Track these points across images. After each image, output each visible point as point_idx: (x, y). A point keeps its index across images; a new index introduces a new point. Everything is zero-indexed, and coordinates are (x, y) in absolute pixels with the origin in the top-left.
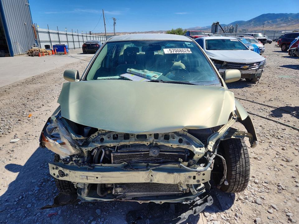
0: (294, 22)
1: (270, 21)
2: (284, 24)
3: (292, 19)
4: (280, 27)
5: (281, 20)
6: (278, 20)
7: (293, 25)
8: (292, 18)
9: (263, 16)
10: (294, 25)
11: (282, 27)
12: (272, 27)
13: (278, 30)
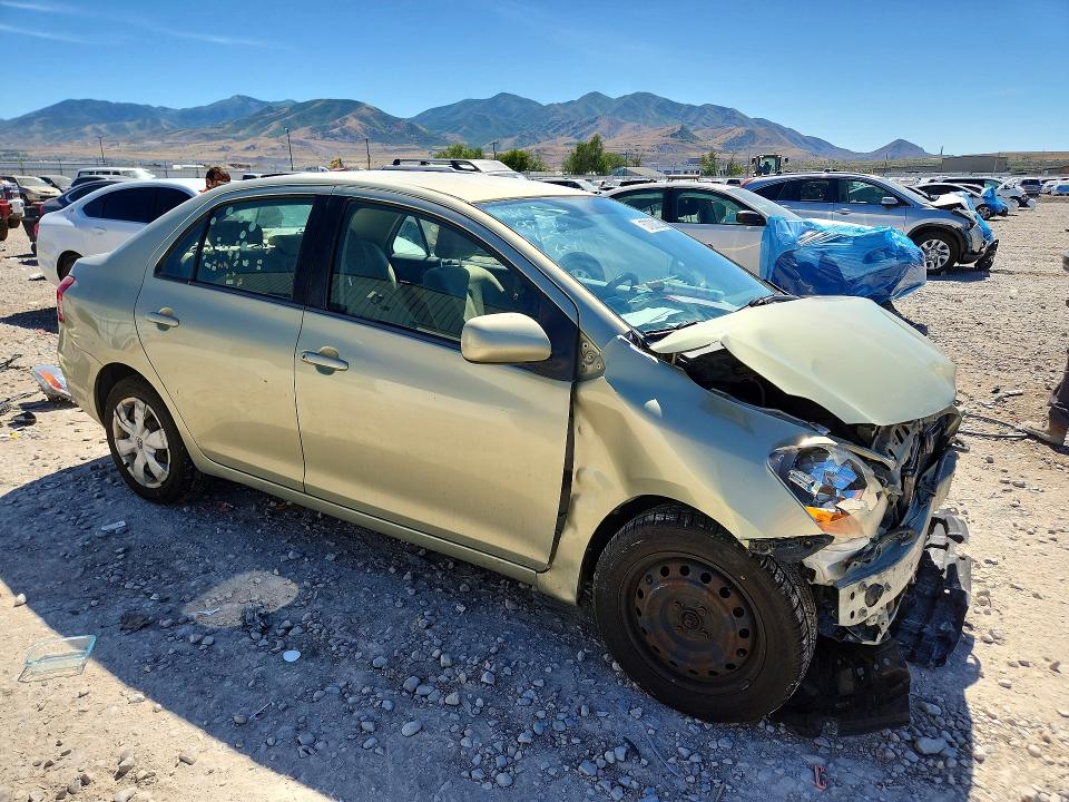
0: (184, 134)
1: (102, 127)
2: (152, 139)
3: (173, 128)
4: (143, 149)
5: (141, 127)
6: (127, 124)
7: (183, 145)
8: (172, 124)
9: (69, 106)
10: (186, 147)
11: (149, 148)
12: (116, 148)
13: (140, 158)
